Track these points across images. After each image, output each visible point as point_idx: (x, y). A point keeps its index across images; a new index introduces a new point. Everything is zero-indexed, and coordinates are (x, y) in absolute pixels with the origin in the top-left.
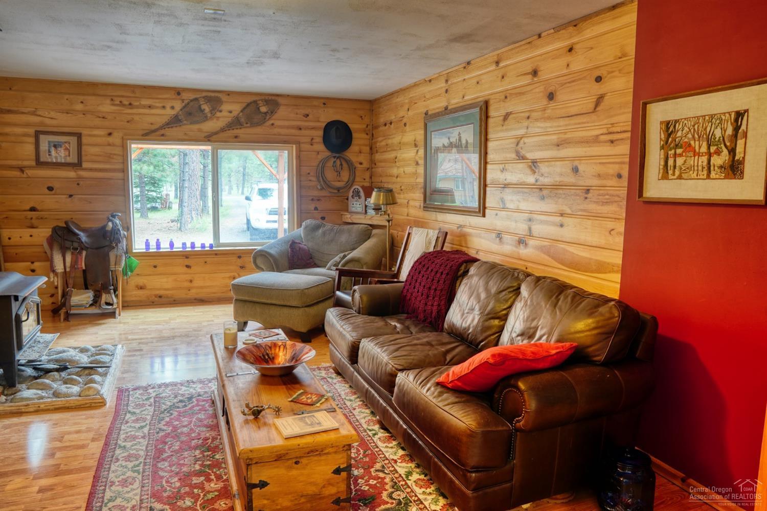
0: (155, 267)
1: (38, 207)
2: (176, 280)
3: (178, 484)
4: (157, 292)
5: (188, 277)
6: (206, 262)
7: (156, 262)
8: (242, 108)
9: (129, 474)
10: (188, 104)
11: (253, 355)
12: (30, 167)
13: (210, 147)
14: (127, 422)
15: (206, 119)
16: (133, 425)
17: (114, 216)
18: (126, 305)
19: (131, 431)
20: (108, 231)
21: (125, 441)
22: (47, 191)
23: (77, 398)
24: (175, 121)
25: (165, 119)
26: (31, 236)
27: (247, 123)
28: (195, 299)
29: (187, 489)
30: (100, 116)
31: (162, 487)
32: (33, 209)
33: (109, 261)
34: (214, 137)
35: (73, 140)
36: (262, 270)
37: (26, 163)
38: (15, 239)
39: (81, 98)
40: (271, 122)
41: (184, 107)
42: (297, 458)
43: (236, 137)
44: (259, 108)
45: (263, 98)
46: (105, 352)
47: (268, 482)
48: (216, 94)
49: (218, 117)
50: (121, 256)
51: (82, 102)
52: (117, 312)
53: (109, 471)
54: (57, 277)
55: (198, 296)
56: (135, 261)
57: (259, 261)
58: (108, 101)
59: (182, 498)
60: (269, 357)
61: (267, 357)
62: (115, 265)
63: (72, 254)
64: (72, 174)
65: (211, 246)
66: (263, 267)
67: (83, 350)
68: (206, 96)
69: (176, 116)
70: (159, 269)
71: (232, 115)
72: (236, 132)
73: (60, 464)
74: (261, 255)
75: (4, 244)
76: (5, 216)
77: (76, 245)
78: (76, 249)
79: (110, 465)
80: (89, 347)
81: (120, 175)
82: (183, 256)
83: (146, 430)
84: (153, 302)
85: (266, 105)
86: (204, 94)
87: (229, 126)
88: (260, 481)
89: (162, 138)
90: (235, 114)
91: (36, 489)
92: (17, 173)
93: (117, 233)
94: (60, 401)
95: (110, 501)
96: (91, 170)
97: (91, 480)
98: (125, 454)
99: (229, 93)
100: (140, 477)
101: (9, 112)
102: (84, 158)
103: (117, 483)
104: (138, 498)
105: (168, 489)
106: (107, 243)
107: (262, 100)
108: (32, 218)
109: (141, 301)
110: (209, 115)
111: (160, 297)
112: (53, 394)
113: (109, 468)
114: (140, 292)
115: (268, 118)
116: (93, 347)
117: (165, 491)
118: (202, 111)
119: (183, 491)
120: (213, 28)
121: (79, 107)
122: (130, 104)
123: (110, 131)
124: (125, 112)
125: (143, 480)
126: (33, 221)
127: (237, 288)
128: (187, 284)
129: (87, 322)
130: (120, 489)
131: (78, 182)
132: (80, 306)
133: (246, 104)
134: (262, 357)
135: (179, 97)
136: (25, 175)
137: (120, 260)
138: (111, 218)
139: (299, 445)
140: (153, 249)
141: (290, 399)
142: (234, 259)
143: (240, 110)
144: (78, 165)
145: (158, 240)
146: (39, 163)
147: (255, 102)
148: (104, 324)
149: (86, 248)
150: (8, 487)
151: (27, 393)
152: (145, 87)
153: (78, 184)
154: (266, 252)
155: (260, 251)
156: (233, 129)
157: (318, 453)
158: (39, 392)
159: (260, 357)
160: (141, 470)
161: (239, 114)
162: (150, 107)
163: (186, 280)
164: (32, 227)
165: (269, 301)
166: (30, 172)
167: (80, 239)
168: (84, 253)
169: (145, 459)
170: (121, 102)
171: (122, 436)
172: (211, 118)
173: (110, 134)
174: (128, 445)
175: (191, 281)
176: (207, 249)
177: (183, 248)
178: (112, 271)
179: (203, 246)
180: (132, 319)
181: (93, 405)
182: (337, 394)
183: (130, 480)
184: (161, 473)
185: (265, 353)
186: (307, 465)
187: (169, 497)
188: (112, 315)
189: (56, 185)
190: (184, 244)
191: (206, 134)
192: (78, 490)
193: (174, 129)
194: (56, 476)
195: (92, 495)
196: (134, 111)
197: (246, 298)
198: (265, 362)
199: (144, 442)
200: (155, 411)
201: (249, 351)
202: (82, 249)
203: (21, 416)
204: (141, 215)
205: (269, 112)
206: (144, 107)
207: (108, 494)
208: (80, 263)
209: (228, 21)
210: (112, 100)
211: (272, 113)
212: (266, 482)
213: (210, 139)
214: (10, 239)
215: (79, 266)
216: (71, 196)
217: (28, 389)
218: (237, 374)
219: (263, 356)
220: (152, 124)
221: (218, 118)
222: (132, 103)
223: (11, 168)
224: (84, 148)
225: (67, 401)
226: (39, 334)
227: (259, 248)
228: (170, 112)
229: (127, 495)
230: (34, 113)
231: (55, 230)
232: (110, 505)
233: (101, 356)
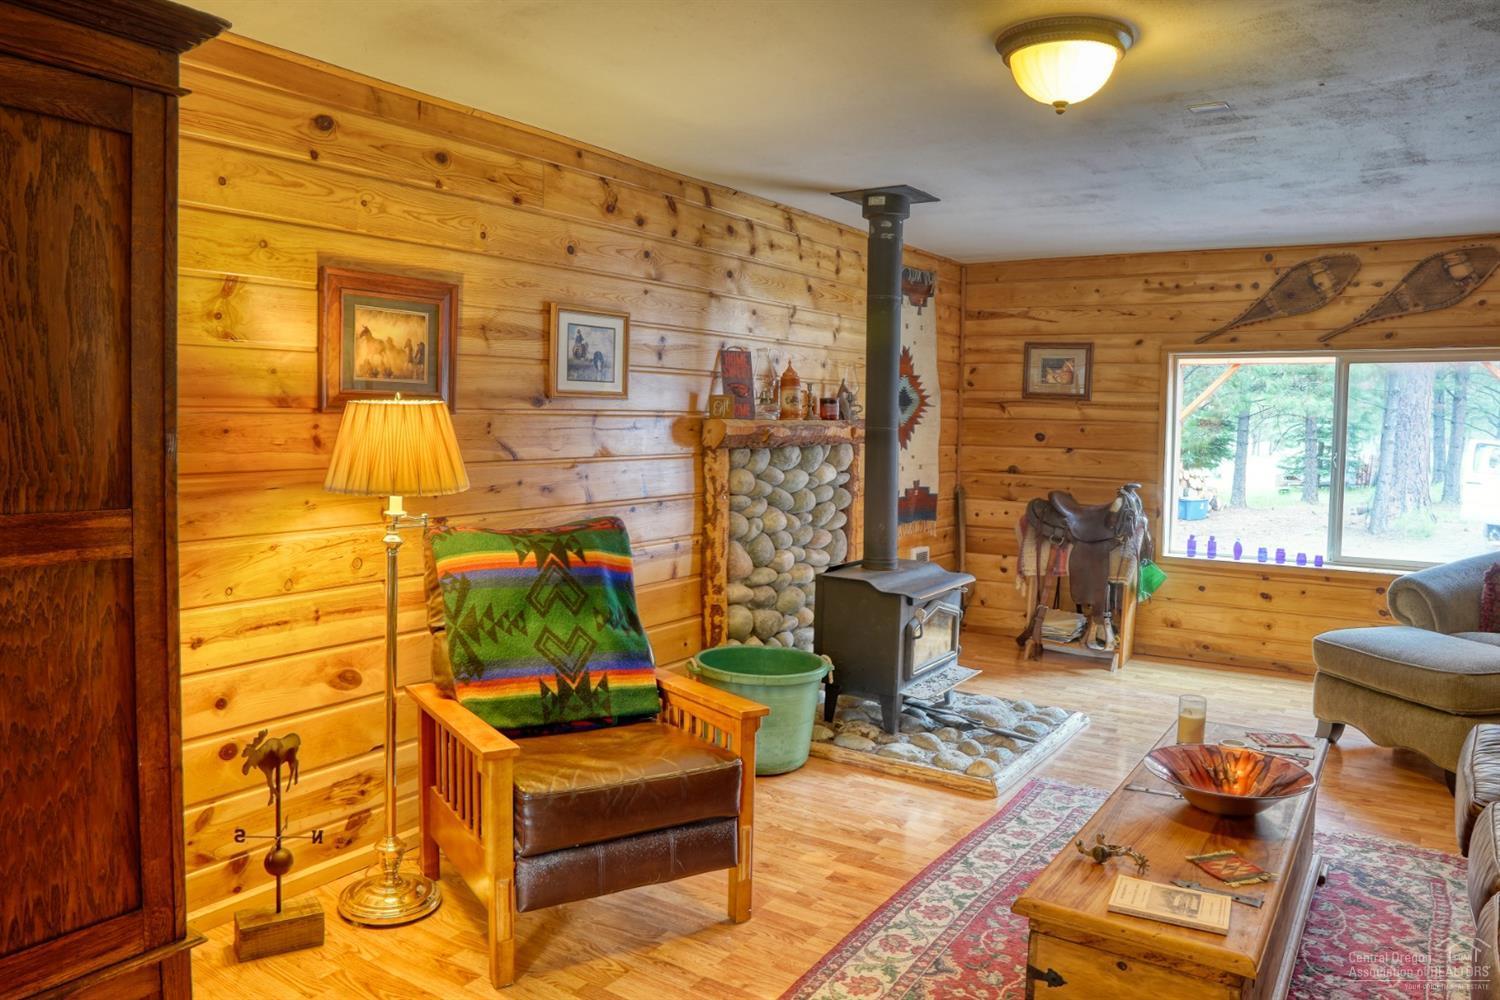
0: (1202, 589)
1: (1020, 467)
2: (1239, 620)
3: (1001, 947)
4: (1201, 638)
5: (1265, 618)
6: (1304, 593)
7: (1205, 580)
8: (1405, 274)
9: (948, 903)
10: (1287, 275)
11: (1194, 764)
12: (1014, 402)
13: (1333, 360)
14: (1004, 832)
15: (1323, 302)
16: (1009, 838)
17: (1127, 489)
18: (1141, 651)
19: (997, 846)
20: (1113, 513)
21: (980, 856)
22: (1034, 441)
23: (961, 774)
24: (1259, 312)
25: (1241, 309)
26: (1006, 513)
27: (1416, 305)
28: (1274, 664)
29: (1008, 959)
30: (1125, 311)
31: (977, 940)
32: (1013, 470)
33: (1108, 566)
34: (1340, 337)
35: (1080, 355)
36: (1408, 622)
37: (1010, 395)
38: (985, 518)
39: (1096, 283)
40: (1477, 298)
41: (1279, 283)
42: (1122, 956)
43: (1389, 336)
44: (1447, 271)
45: (1460, 245)
46: (1047, 718)
47: (1065, 979)
48: (1347, 251)
49: (1351, 298)
50: (1129, 560)
51: (1098, 291)
52: (1116, 659)
53: (925, 888)
54: (1028, 585)
55: (1282, 659)
56: (1158, 573)
57: (1402, 602)
58: (1140, 285)
59: (990, 968)
60: (1226, 778)
61: (1222, 776)
62: (1118, 575)
63: (1052, 547)
64: (1073, 413)
65: (1319, 561)
66: (1411, 617)
67: (1018, 708)
68: (1326, 258)
69: (1261, 302)
70: (1209, 594)
71: (1382, 290)
72: (1389, 325)
73: (876, 855)
74: (1409, 589)
75: (969, 523)
76: (974, 479)
77: (1059, 533)
78: (1059, 540)
79: (933, 881)
80: (1030, 705)
81: (1151, 415)
82: (1258, 574)
83: (1019, 853)
84: (1191, 656)
85: (1468, 260)
86: (1321, 253)
87: (1376, 313)
88: (1050, 970)
89: (1232, 344)
90: (1389, 286)
91: (829, 872)
92: (996, 412)
93: (1129, 519)
94: (935, 772)
95: (896, 926)
96: (1104, 406)
97: (895, 890)
98: (964, 875)
99: (1375, 246)
100: (958, 914)
101: (993, 315)
102: (1095, 386)
103: (922, 908)
104: (932, 939)
105: (983, 946)
106: (1109, 535)
107: (1456, 252)
108: (1010, 485)
109: (1168, 650)
110: (1330, 294)
111: (1206, 647)
112: (933, 759)
113: (929, 884)
114: (1170, 632)
115: (1469, 289)
116: (1036, 707)
117: (975, 947)
118: (1315, 288)
119: (1000, 959)
120: (1233, 136)
121: (1094, 298)
122: (1177, 287)
123: (1138, 337)
124: (1169, 301)
125: (959, 919)
126: (1011, 489)
127: (1324, 649)
128: (1260, 631)
129: (1062, 667)
130: (920, 916)
131: (1081, 425)
132: (1058, 639)
133: (1415, 265)
134: (1212, 774)
135: (1268, 265)
136: (1006, 415)
137: (1127, 568)
138: (1123, 491)
139: (1123, 931)
140: (1201, 553)
141: (1190, 857)
142: (1366, 593)
143: (1401, 278)
144: (1084, 399)
145: (1212, 538)
146: (1029, 396)
147: (1439, 257)
148: (1086, 675)
149: (1075, 540)
150: (804, 858)
151: (902, 747)
152: (1204, 252)
153: (1082, 430)
154: (1420, 585)
155: (1407, 581)
156: (1383, 320)
157: (1165, 964)
158: (916, 750)
159: (1207, 771)
160: (967, 906)
161: (1398, 287)
162: (1212, 288)
163: (1260, 624)
164: (1009, 499)
165: (1383, 688)
166: (1013, 411)
167: (1065, 523)
168: (1070, 547)
169: (985, 893)
170: (1161, 284)
171: (980, 849)
172: (1333, 300)
173: (1139, 343)
174: (978, 863)
175: (1269, 627)
176: (1308, 565)
177: (1260, 558)
178: (1113, 586)
179: (1302, 559)
180: (1137, 677)
181: (978, 791)
182: (1443, 922)
183: (942, 912)
184: (992, 922)
185: (1221, 768)
186: (1141, 978)
187: (974, 958)
188: (1103, 663)
189: (1049, 432)
190: (1262, 551)
191: (1323, 333)
192: (872, 896)
193: (1258, 326)
194: (862, 867)
195: (882, 908)
196: (1184, 298)
197: (1340, 674)
198: (1215, 784)
199: (1003, 868)
200: (1057, 829)
201: (1188, 756)
202: (1069, 541)
203: (881, 777)
204: (1304, 496)
205: (1474, 276)
206: (1202, 289)
207: (901, 917)
208: (1061, 564)
209: (1252, 117)
210: (1146, 282)
211: (1481, 277)
212: (1060, 978)
213: (1331, 342)
214: (977, 515)
215: (1061, 570)
216: (1070, 450)
217: (909, 742)
218: (1147, 791)
219: (1215, 771)
220: (1214, 320)
221: (1349, 301)
222: (1181, 284)
223: (989, 403)
224: (1095, 368)
225: (944, 775)
226: (954, 664)
227: (1406, 574)
228: (1249, 295)
229: (921, 929)
230: (1025, 316)
231: (1032, 506)
232: (892, 931)
233: (1035, 723)
